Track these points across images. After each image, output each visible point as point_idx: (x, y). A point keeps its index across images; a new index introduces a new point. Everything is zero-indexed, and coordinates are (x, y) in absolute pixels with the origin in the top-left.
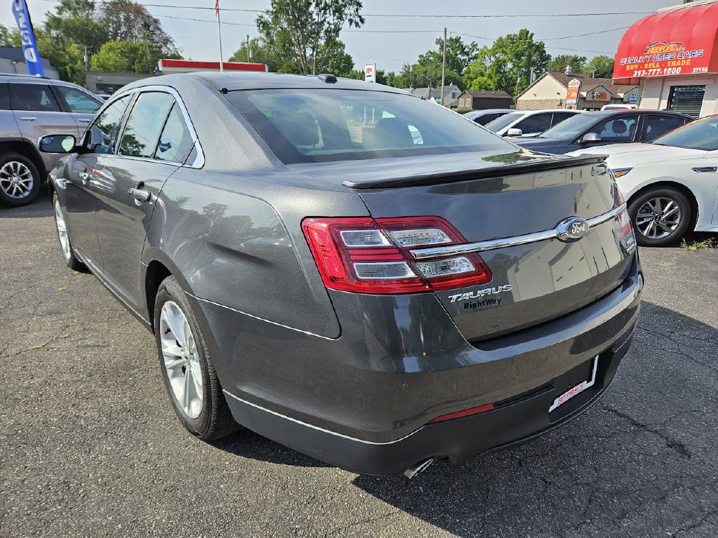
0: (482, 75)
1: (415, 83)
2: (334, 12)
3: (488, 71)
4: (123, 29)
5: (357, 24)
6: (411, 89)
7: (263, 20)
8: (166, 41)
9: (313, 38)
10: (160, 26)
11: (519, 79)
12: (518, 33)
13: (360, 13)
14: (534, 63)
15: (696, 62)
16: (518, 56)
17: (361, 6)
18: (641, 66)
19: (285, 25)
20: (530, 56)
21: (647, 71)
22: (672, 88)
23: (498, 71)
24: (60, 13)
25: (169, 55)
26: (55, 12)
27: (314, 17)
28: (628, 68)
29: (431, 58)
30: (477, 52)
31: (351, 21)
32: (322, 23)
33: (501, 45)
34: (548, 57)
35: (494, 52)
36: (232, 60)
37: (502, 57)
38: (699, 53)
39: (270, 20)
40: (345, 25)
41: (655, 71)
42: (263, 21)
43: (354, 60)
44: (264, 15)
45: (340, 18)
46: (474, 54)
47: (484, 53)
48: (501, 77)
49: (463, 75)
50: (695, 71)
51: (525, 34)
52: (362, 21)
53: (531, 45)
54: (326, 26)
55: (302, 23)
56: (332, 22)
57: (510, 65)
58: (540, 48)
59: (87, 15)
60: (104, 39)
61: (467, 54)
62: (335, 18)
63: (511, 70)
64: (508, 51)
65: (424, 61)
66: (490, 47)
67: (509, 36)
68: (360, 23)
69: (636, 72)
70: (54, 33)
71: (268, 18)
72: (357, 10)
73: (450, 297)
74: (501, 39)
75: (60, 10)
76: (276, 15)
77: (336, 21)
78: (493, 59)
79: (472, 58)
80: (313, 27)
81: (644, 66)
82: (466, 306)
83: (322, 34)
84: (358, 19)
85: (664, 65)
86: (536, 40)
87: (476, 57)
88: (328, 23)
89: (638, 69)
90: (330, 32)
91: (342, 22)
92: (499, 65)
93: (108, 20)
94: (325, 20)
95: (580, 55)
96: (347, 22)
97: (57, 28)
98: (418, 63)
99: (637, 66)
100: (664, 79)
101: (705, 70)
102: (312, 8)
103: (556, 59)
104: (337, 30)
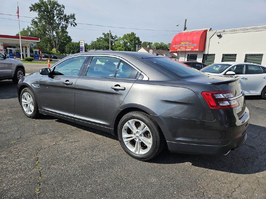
0: (120, 46)
1: (96, 48)
2: (64, 21)
3: (122, 45)
5: (74, 26)
6: (95, 50)
9: (56, 29)
11: (132, 48)
12: (130, 33)
13: (75, 21)
14: (137, 44)
15: (195, 48)
16: (131, 41)
17: (75, 19)
18: (179, 48)
19: (44, 23)
20: (135, 41)
21: (181, 49)
22: (188, 55)
23: (125, 45)
27: (56, 21)
28: (176, 48)
29: (101, 39)
30: (117, 39)
31: (71, 24)
33: (125, 37)
34: (141, 42)
35: (123, 39)
37: (126, 41)
38: (195, 45)
39: (38, 21)
40: (69, 25)
41: (183, 49)
42: (35, 21)
43: (72, 38)
44: (35, 19)
45: (67, 22)
46: (116, 39)
47: (120, 39)
48: (126, 48)
49: (113, 46)
50: (195, 50)
51: (133, 34)
52: (76, 24)
53: (135, 38)
54: (61, 25)
56: (64, 24)
57: (129, 44)
58: (138, 39)
61: (114, 39)
62: (65, 22)
63: (129, 45)
64: (128, 39)
65: (99, 40)
66: (122, 37)
67: (128, 34)
68: (75, 25)
69: (178, 49)
72: (74, 20)
74: (125, 34)
76: (40, 20)
77: (66, 24)
78: (123, 41)
79: (115, 41)
80: (56, 25)
81: (180, 48)
83: (60, 28)
84: (74, 24)
85: (186, 48)
86: (137, 36)
87: (117, 40)
88: (62, 24)
89: (179, 49)
90: (63, 28)
91: (68, 24)
92: (125, 43)
95: (151, 42)
98: (96, 41)
99: (178, 48)
100: (186, 52)
101: (197, 50)
102: (55, 18)
103: (144, 43)
104: (66, 27)
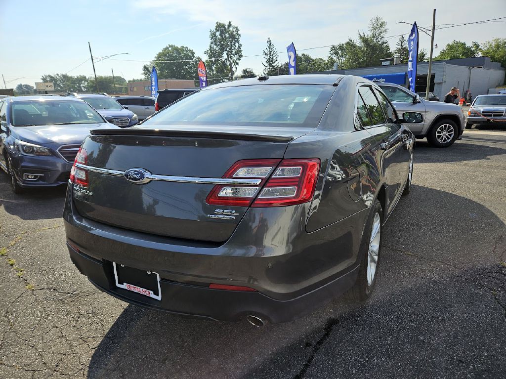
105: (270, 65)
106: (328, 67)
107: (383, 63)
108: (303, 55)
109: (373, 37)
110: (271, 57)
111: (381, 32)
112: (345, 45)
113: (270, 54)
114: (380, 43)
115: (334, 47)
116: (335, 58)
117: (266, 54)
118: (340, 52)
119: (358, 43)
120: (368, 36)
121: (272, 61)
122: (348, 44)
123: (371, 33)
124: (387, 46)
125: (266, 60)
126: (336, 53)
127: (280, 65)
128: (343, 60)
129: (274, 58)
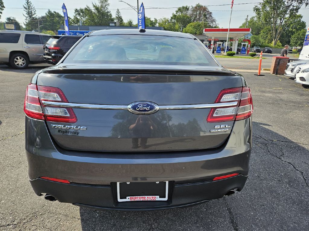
4: (198, 17)
7: (257, 8)
8: (213, 21)
9: (282, 14)
10: (212, 15)
19: (268, 9)
24: (176, 13)
25: (213, 27)
26: (175, 13)
27: (285, 4)
32: (289, 6)
36: (241, 27)
39: (261, 7)
44: (258, 5)
45: (301, 3)
54: (291, 7)
55: (278, 7)
56: (295, 5)
59: (186, 13)
60: (190, 22)
70: (173, 20)
71: (260, 7)
73: (51, 125)
75: (177, 12)
76: (264, 6)
77: (297, 5)
80: (284, 9)
82: (59, 131)
83: (288, 12)
88: (293, 6)
90: (293, 10)
91: (301, 5)
93: (192, 14)
94: (291, 5)
96: (304, 5)
97: (175, 19)
104: (297, 9)
105: (30, 17)
106: (74, 22)
107: (111, 24)
108: (55, 12)
109: (102, 7)
110: (30, 11)
111: (106, 5)
112: (84, 10)
113: (29, 8)
114: (106, 12)
115: (77, 10)
116: (79, 17)
117: (26, 9)
118: (81, 14)
119: (93, 9)
120: (98, 6)
121: (31, 14)
122: (86, 9)
123: (100, 5)
124: (111, 14)
125: (26, 12)
126: (79, 14)
127: (38, 18)
128: (84, 19)
129: (33, 12)
